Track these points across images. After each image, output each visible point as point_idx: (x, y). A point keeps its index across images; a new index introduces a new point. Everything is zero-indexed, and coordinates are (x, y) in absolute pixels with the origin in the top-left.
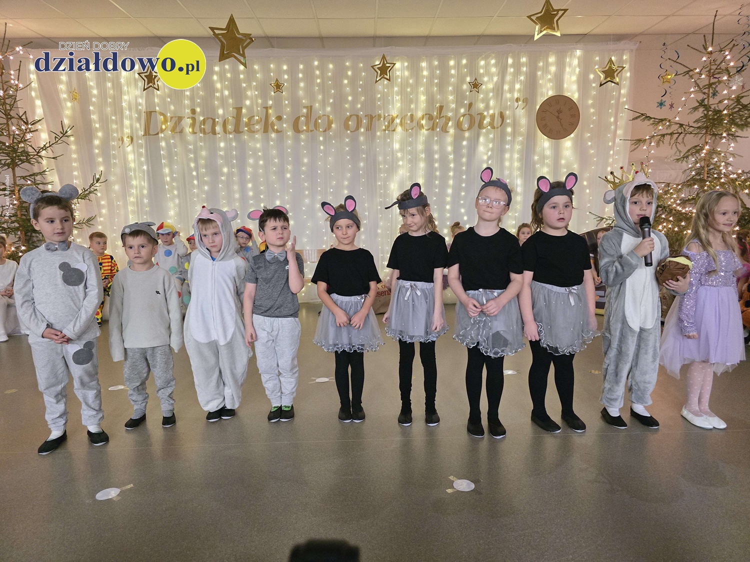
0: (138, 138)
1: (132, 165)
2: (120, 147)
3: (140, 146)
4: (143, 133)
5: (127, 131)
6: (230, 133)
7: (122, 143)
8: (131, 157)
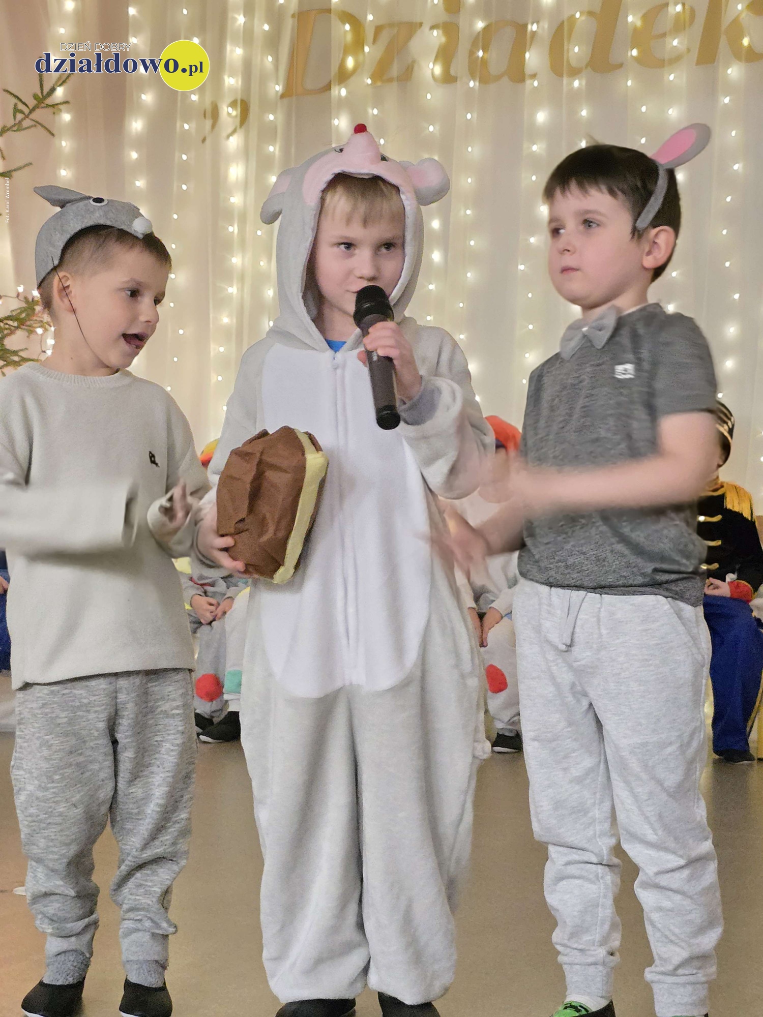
0: (267, 105)
1: (236, 200)
2: (204, 140)
3: (267, 134)
4: (279, 88)
5: (231, 82)
6: (575, 72)
7: (213, 126)
8: (236, 172)
